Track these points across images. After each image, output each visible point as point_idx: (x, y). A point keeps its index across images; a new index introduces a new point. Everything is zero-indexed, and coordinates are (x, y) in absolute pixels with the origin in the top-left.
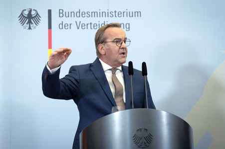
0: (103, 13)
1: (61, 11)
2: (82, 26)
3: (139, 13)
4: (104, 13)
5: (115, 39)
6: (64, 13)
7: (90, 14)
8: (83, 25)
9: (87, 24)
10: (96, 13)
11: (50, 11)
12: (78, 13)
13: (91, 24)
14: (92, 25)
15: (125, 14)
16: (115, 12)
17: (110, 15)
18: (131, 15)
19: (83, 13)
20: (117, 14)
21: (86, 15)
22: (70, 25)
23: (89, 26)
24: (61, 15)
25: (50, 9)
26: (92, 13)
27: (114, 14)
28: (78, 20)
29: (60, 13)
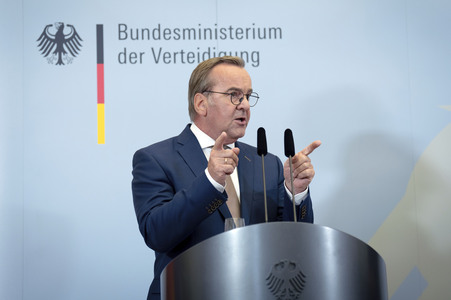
0: (205, 30)
1: (123, 28)
2: (164, 58)
3: (278, 31)
4: (208, 32)
5: (230, 89)
6: (128, 32)
7: (181, 33)
8: (167, 55)
9: (175, 54)
10: (192, 32)
11: (100, 28)
12: (156, 32)
13: (182, 53)
14: (185, 56)
15: (250, 32)
16: (231, 29)
17: (219, 34)
18: (262, 36)
19: (167, 32)
20: (234, 32)
21: (173, 34)
22: (141, 54)
23: (179, 56)
24: (123, 35)
25: (100, 23)
26: (184, 30)
27: (228, 33)
28: (157, 45)
29: (120, 32)
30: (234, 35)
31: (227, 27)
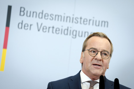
0: (67, 17)
1: (22, 9)
2: (43, 29)
3: (106, 23)
4: (68, 19)
5: (91, 48)
6: (25, 12)
7: (54, 17)
8: (45, 28)
9: (49, 28)
10: (60, 17)
11: (10, 8)
12: (41, 15)
13: (53, 28)
14: (54, 30)
15: (91, 22)
16: (81, 18)
17: (74, 20)
18: (97, 24)
19: (47, 15)
20: (82, 20)
21: (49, 17)
22: (31, 25)
23: (51, 29)
24: (22, 13)
25: (10, 5)
26: (56, 16)
27: (79, 20)
28: (40, 21)
29: (21, 11)
30: (82, 22)
31: (79, 17)
